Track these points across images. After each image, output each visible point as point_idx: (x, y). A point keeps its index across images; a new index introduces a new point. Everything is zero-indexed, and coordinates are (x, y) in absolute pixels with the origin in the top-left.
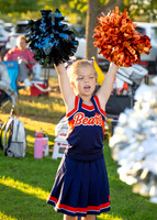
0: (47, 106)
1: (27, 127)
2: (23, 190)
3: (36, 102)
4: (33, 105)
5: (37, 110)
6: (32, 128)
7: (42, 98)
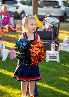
0: (15, 36)
1: (7, 45)
2: (5, 73)
3: (11, 34)
4: (9, 36)
5: (11, 38)
6: (9, 46)
7: (13, 33)
